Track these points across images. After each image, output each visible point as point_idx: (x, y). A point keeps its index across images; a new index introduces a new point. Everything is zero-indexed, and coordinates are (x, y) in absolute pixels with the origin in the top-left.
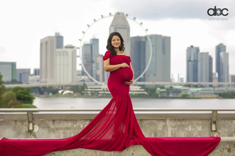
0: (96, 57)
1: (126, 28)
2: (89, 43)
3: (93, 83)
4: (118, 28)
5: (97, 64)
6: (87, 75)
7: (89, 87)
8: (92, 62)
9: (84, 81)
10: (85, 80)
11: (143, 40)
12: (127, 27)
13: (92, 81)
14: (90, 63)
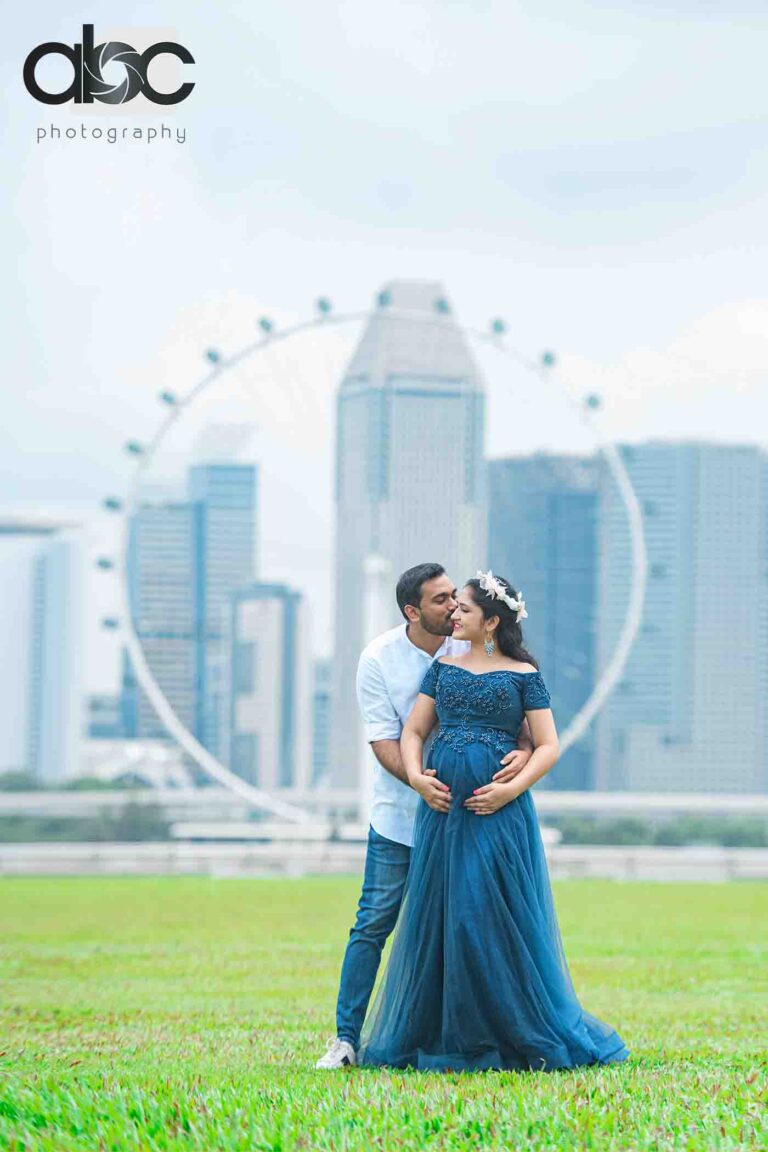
0: (238, 597)
1: (457, 395)
2: (181, 496)
3: (209, 794)
4: (401, 393)
5: (243, 654)
6: (161, 735)
7: (182, 830)
8: (201, 633)
9: (140, 782)
10: (153, 774)
11: (583, 481)
12: (463, 387)
13: (202, 780)
14: (190, 648)
